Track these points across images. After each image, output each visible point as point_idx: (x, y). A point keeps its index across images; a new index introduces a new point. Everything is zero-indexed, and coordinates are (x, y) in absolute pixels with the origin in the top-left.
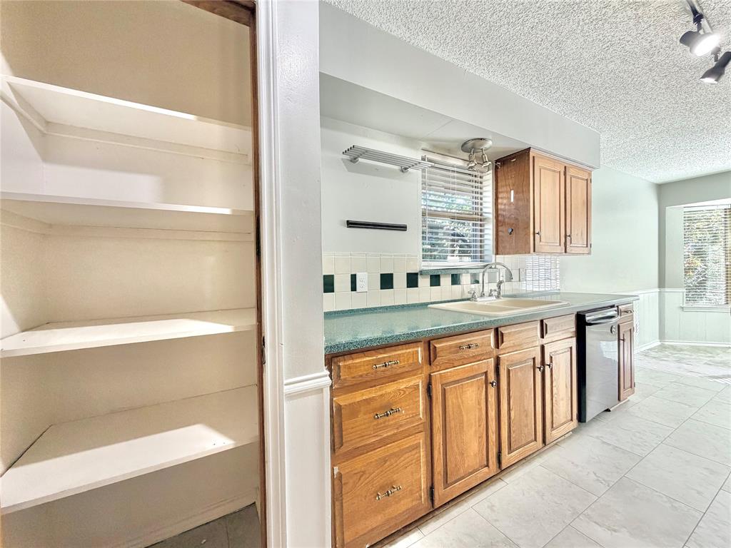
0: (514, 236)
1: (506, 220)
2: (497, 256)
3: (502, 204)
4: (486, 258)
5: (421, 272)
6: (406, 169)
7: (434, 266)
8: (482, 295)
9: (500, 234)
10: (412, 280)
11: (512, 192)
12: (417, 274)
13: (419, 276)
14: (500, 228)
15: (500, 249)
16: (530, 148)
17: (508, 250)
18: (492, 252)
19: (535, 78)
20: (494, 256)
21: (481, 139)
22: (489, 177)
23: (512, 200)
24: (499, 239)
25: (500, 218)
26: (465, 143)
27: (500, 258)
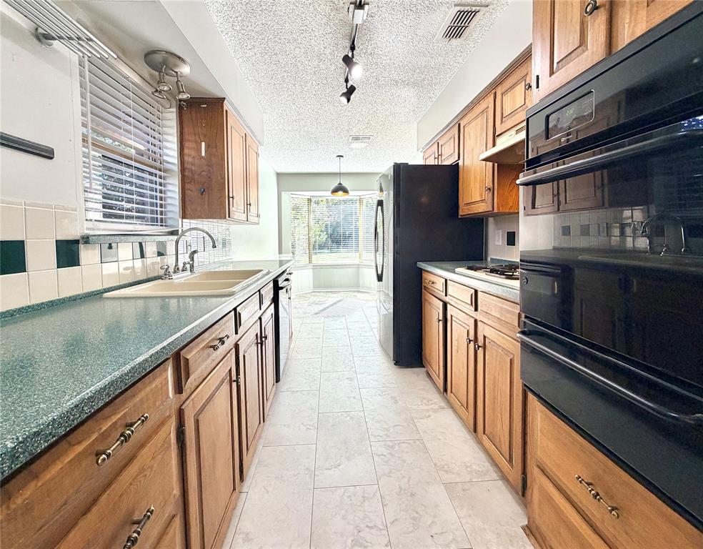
0: (207, 196)
1: (196, 177)
2: (184, 220)
3: (189, 156)
4: (170, 222)
5: (83, 238)
6: (48, 37)
7: (104, 230)
8: (176, 270)
9: (188, 192)
10: (68, 253)
11: (203, 144)
12: (77, 242)
13: (81, 246)
14: (187, 186)
15: (189, 211)
16: (225, 98)
17: (199, 214)
18: (178, 215)
19: (240, 18)
20: (180, 220)
21: (180, 58)
22: (171, 116)
23: (203, 154)
24: (187, 199)
25: (187, 173)
26: (154, 52)
27: (188, 223)
